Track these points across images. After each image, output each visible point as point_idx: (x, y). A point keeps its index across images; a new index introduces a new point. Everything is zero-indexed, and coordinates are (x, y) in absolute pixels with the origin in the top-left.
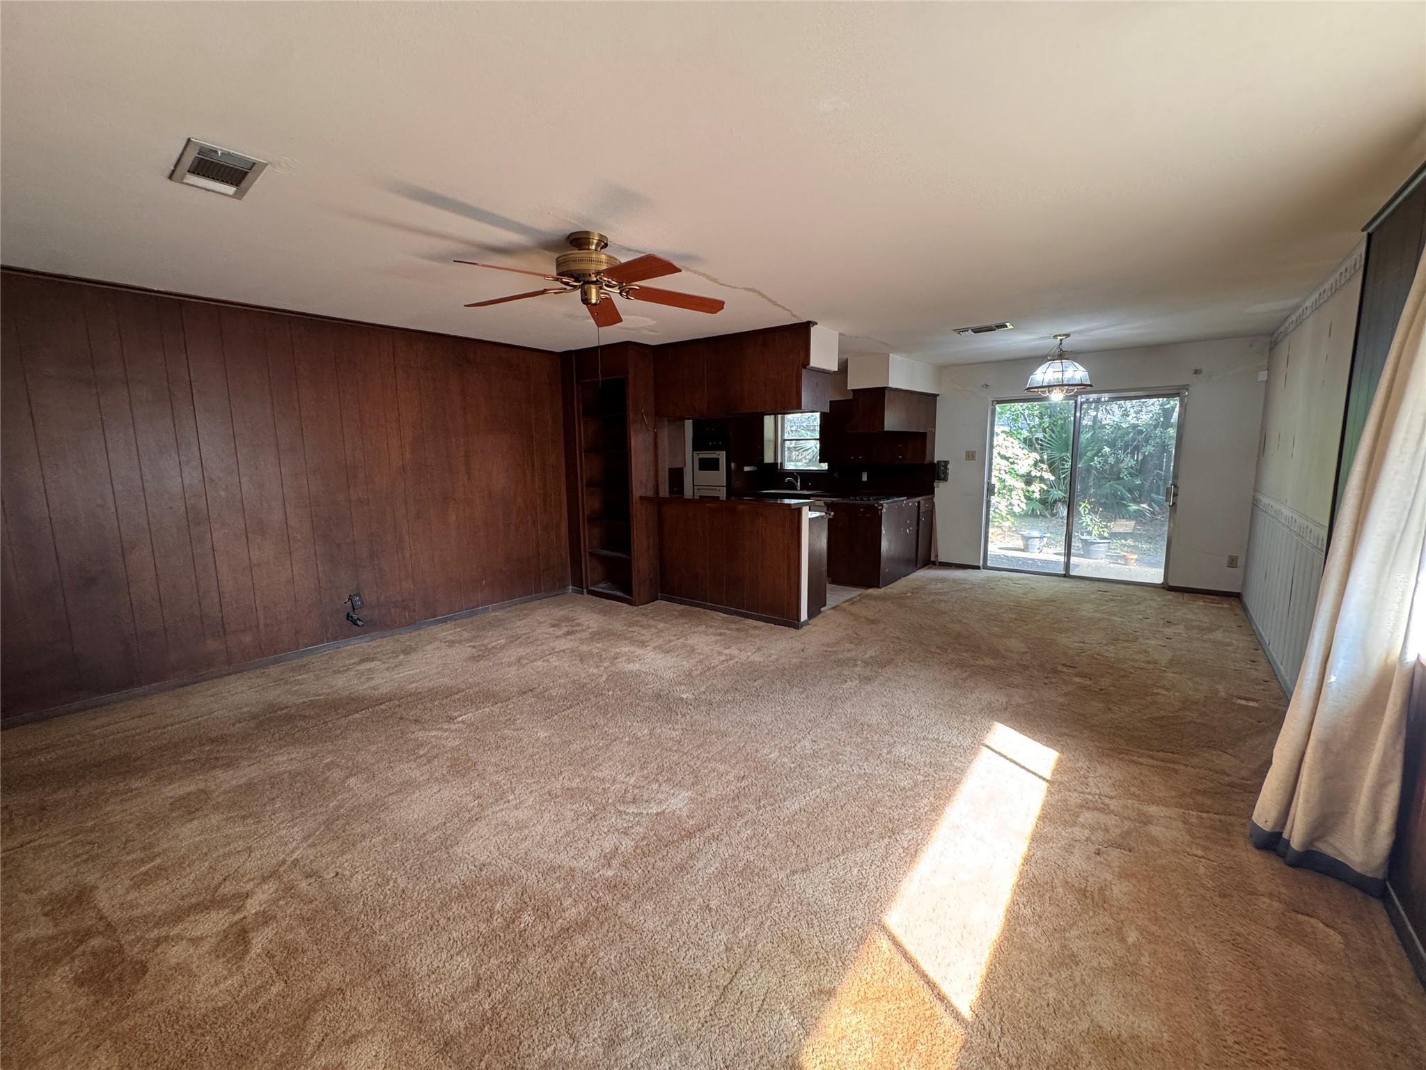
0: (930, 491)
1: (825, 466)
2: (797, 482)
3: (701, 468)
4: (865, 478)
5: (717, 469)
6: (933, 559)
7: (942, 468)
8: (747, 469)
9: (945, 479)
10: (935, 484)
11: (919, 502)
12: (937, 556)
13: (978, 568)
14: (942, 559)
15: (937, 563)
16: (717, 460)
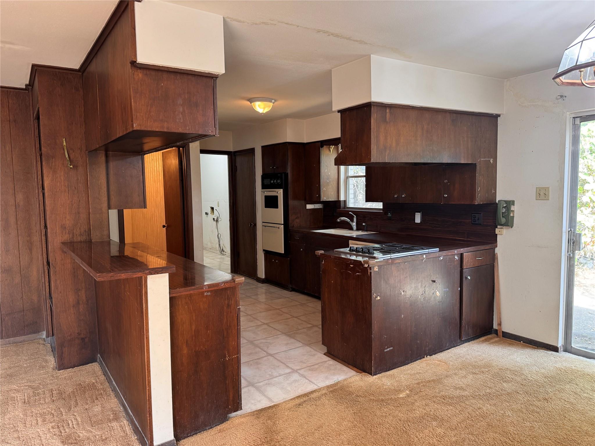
0: (493, 239)
1: (379, 205)
2: (352, 221)
3: (267, 206)
4: (418, 219)
5: (276, 207)
6: (495, 326)
7: (504, 210)
8: (309, 207)
9: (509, 223)
10: (497, 231)
11: (462, 255)
12: (500, 324)
13: (555, 349)
14: (507, 328)
15: (500, 334)
16: (276, 198)
